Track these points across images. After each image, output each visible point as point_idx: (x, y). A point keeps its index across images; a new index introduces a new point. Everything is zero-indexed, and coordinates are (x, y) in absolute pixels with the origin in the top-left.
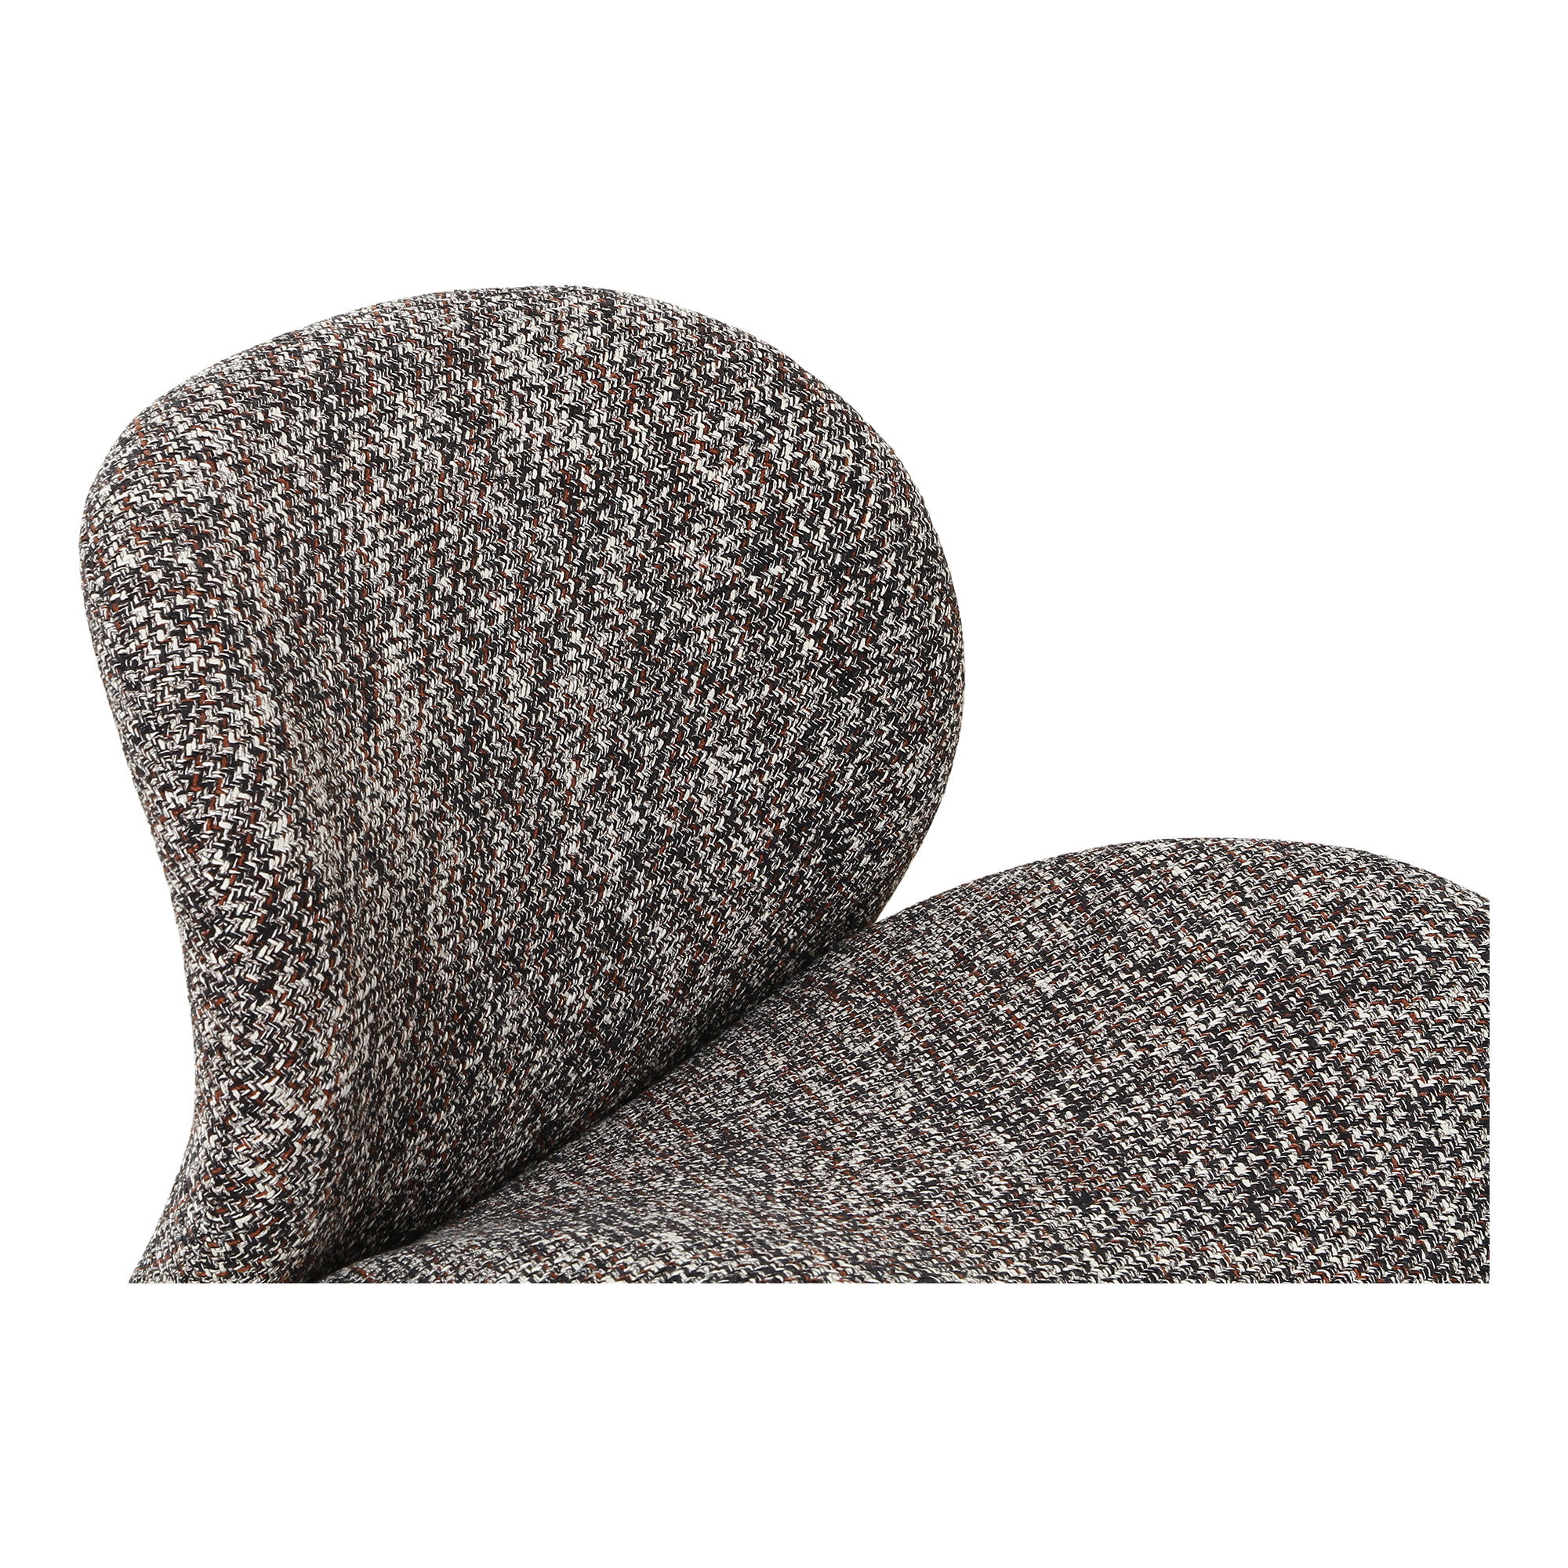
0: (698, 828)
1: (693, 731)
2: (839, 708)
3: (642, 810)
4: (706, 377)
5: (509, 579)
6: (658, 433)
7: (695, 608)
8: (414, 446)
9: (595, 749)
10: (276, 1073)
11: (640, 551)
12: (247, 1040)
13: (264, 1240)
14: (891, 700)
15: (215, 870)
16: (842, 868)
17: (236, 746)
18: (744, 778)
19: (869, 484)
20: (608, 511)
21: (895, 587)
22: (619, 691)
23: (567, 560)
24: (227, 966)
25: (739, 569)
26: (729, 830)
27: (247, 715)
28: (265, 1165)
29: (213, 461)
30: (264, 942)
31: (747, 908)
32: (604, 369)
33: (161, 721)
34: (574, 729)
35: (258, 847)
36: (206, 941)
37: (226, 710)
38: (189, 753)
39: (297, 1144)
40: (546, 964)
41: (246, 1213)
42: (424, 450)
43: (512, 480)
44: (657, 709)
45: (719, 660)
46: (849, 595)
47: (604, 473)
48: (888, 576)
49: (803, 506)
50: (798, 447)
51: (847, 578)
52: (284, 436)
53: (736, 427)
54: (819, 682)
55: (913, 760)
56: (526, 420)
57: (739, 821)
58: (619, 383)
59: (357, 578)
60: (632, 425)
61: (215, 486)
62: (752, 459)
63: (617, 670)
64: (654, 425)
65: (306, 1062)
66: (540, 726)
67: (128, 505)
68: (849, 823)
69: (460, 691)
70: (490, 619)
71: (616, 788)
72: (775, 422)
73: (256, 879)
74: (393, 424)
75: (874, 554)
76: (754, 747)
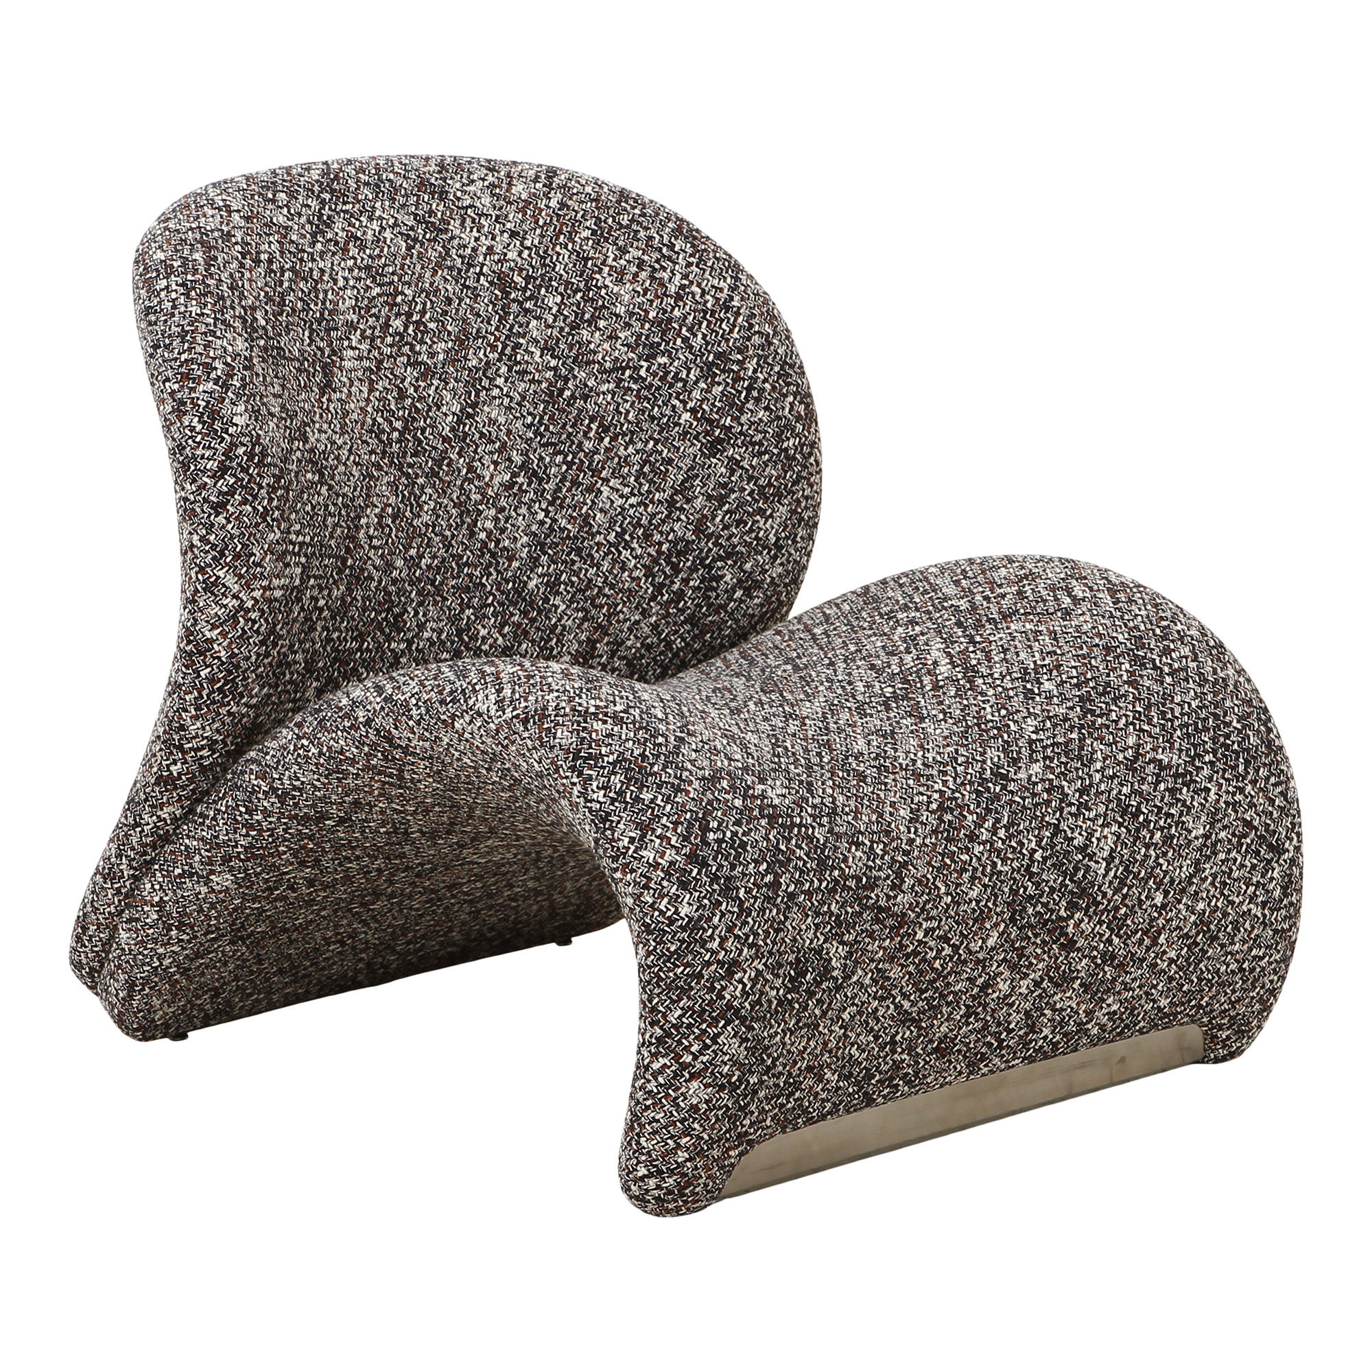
0: (593, 536)
1: (590, 464)
2: (710, 466)
3: (547, 512)
4: (619, 223)
5: (449, 333)
6: (578, 256)
7: (597, 378)
8: (385, 235)
9: (509, 460)
10: (227, 564)
11: (555, 333)
12: (208, 540)
13: (220, 690)
14: (751, 466)
15: (193, 429)
16: (718, 595)
17: (214, 359)
18: (632, 506)
19: (739, 308)
20: (533, 302)
21: (756, 382)
22: (532, 424)
23: (497, 329)
24: (197, 490)
25: (634, 356)
26: (619, 543)
27: (225, 344)
28: (219, 630)
29: (230, 212)
30: (222, 477)
31: (636, 608)
32: (541, 210)
33: (167, 341)
34: (494, 443)
35: (223, 418)
36: (185, 475)
37: (210, 339)
38: (183, 360)
39: (241, 619)
40: (463, 599)
41: (207, 667)
42: (392, 239)
43: (460, 271)
44: (562, 443)
45: (613, 417)
46: (719, 384)
47: (532, 277)
48: (750, 373)
49: (685, 318)
50: (685, 277)
51: (718, 372)
52: (286, 209)
53: (638, 258)
54: (693, 444)
55: (771, 516)
56: (475, 234)
57: (627, 537)
58: (551, 220)
59: (328, 303)
60: (558, 248)
61: (228, 224)
62: (649, 281)
63: (532, 410)
64: (575, 251)
65: (248, 561)
66: (466, 434)
67: (166, 229)
68: (721, 558)
69: (402, 395)
70: (432, 355)
71: (526, 492)
72: (670, 258)
73: (219, 437)
74: (370, 219)
75: (739, 357)
76: (641, 485)
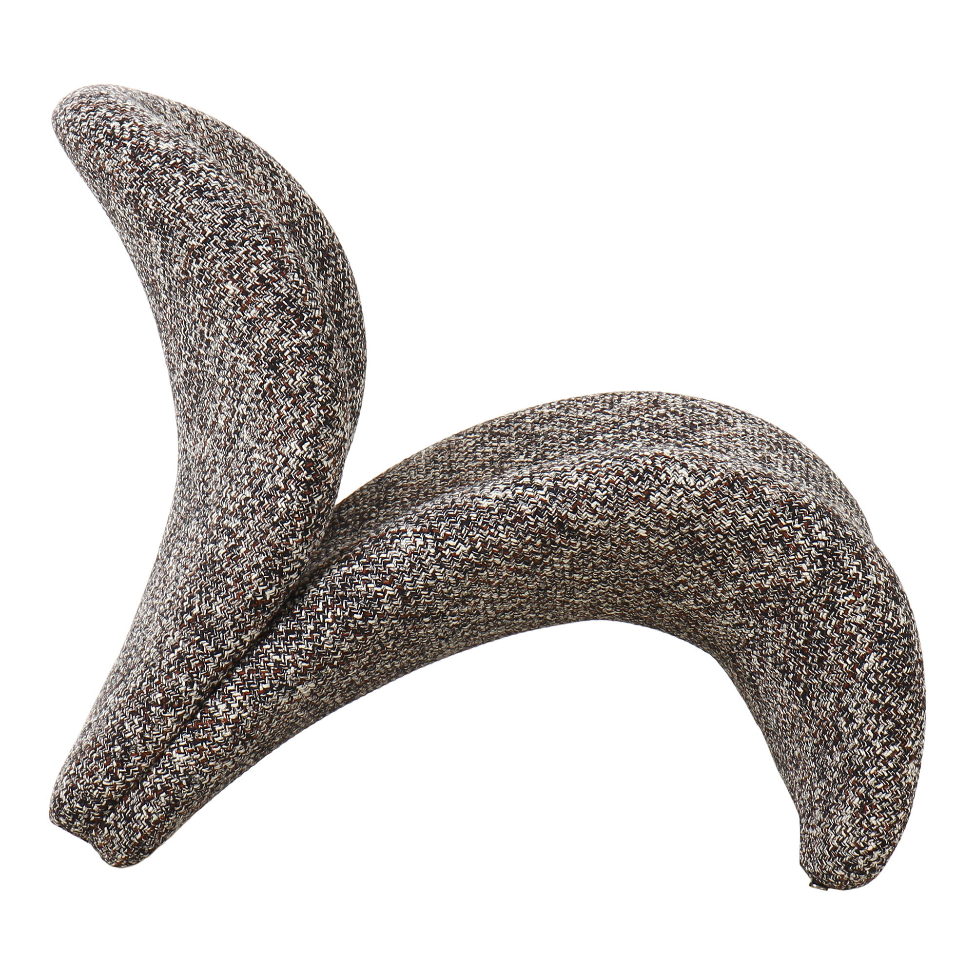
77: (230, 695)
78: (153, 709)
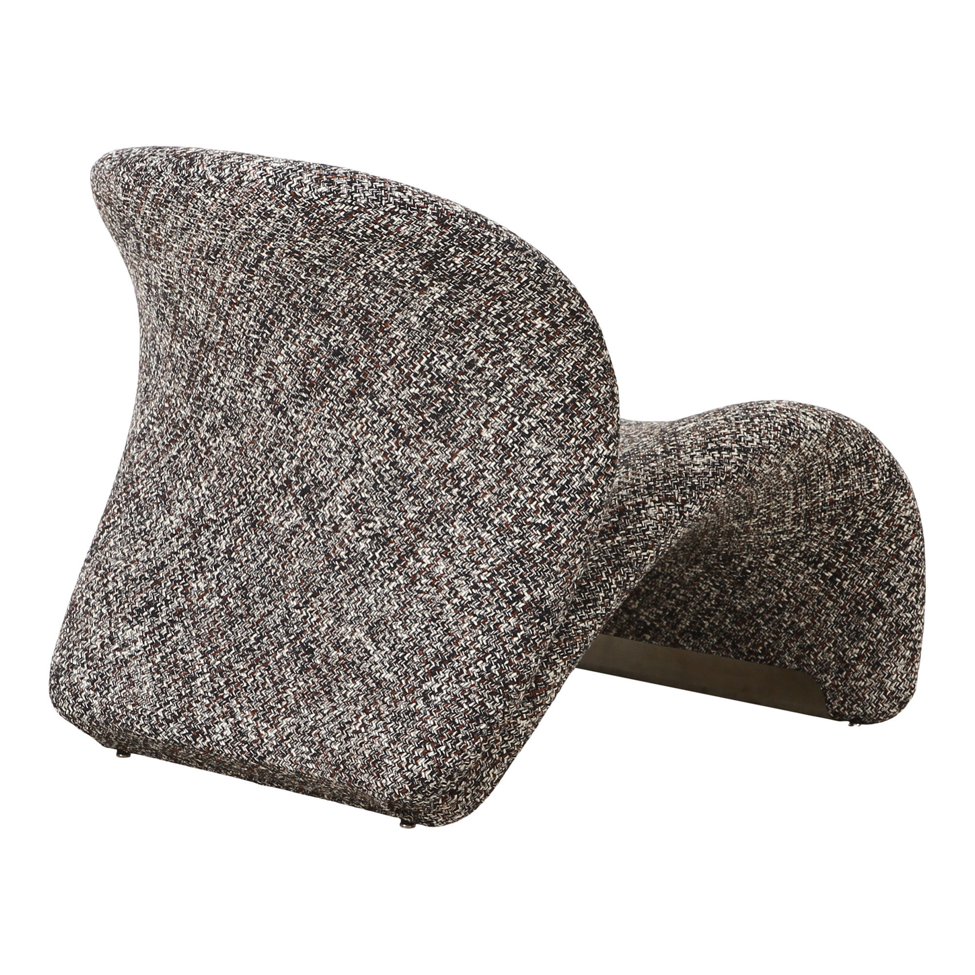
77: (555, 664)
78: (511, 687)
